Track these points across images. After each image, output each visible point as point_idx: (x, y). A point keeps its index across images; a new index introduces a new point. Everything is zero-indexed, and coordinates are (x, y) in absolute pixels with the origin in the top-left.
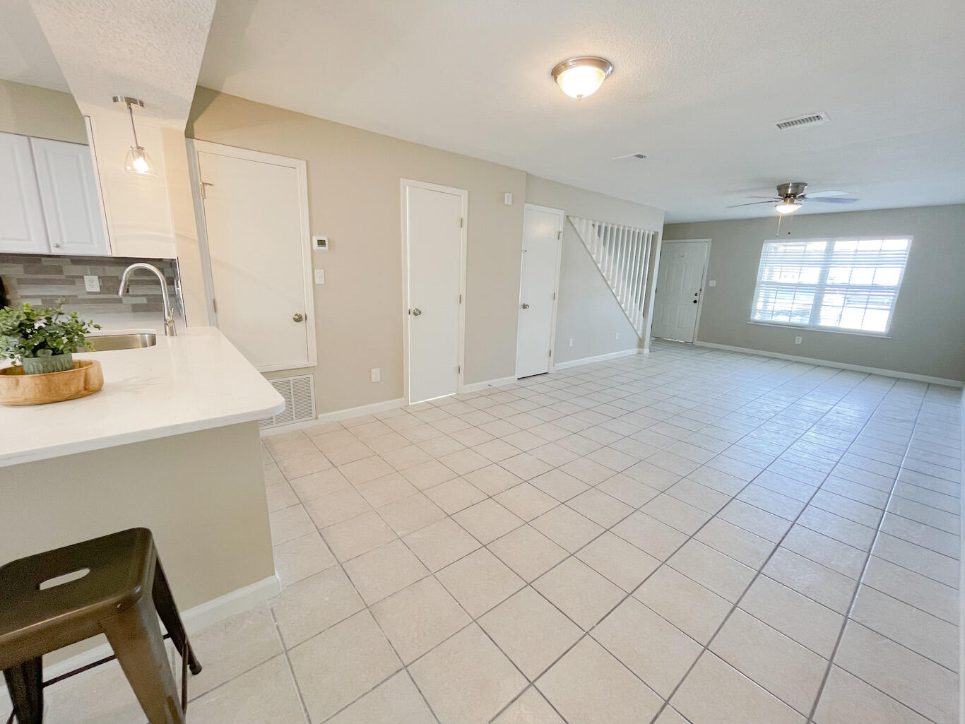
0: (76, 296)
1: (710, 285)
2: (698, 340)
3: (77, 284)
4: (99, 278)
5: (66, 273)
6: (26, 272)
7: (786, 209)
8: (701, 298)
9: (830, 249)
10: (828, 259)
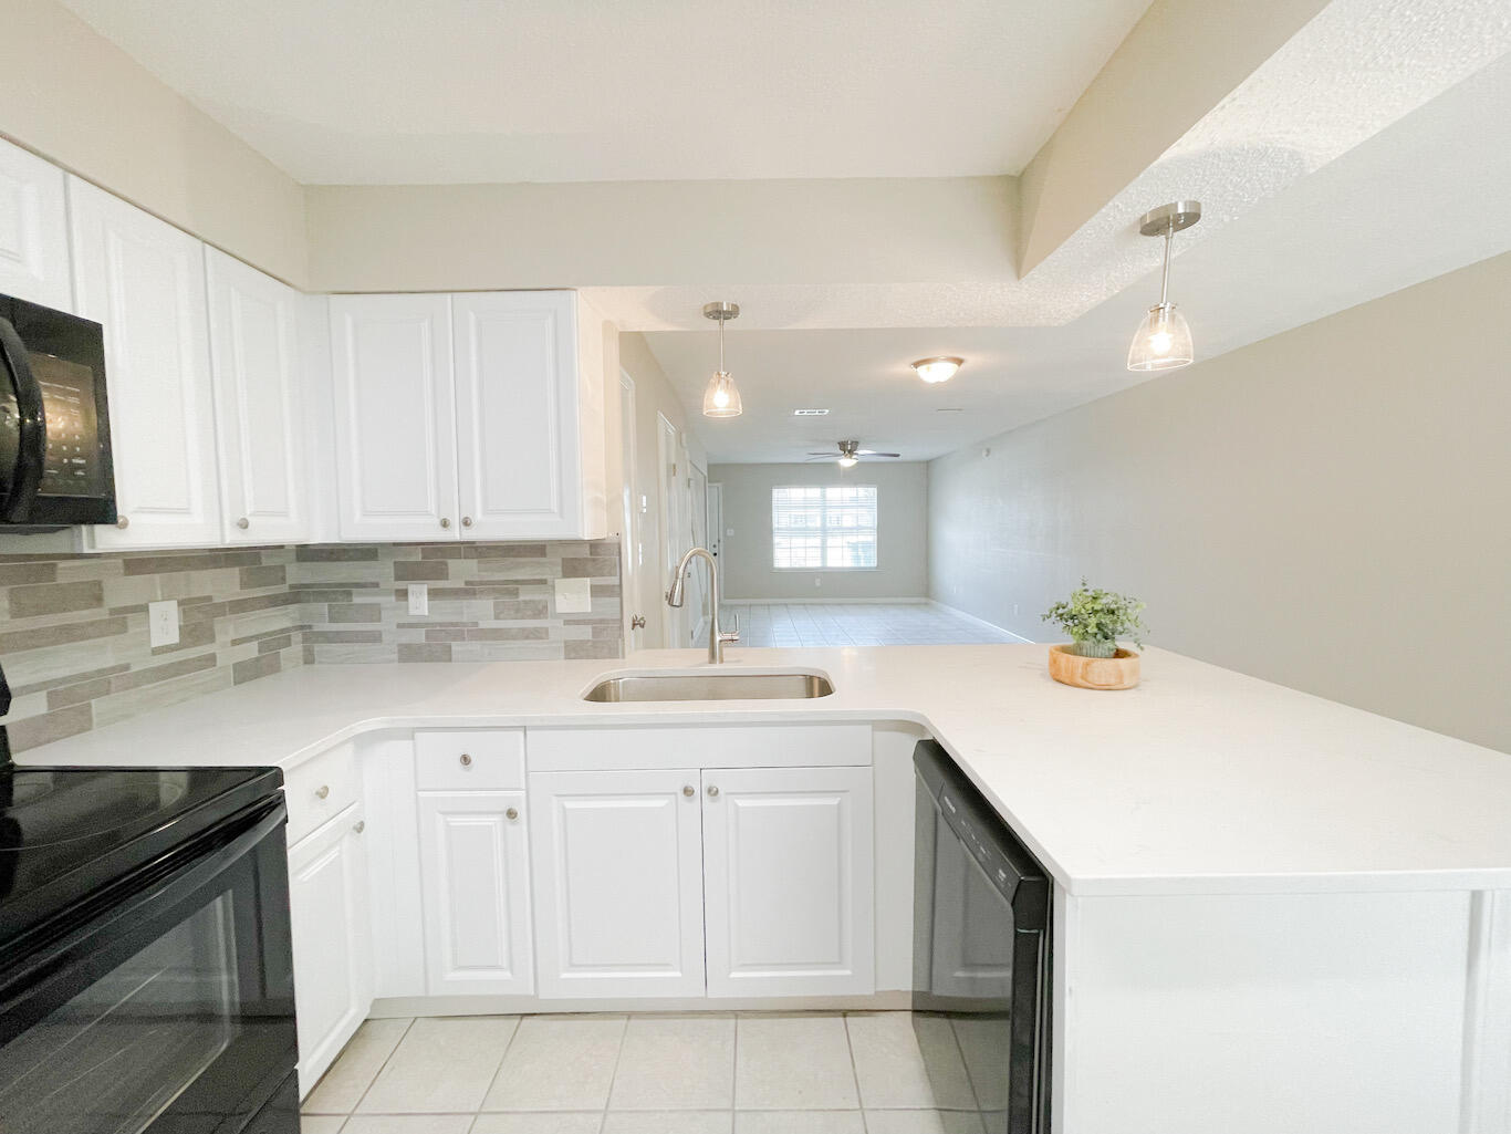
0: (127, 667)
1: (728, 534)
2: (725, 598)
3: (131, 631)
4: (180, 604)
5: (113, 600)
6: (18, 611)
7: (846, 462)
8: (721, 549)
9: (824, 496)
10: (824, 505)
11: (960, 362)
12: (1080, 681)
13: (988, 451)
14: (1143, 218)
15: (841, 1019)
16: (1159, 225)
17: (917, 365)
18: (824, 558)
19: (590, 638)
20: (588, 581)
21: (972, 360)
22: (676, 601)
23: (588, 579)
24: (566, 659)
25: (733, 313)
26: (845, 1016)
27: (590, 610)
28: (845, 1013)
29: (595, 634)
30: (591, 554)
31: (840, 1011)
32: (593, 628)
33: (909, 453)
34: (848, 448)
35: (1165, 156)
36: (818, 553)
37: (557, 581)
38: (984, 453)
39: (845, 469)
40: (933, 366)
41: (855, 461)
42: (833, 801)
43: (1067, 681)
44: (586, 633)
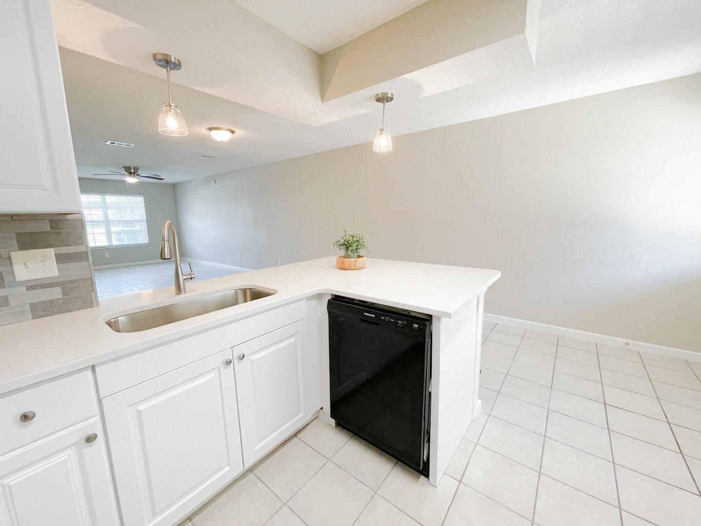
7: (131, 180)
9: (104, 201)
10: (105, 207)
11: (233, 132)
12: (353, 267)
13: (215, 181)
14: (378, 95)
15: (296, 438)
16: (383, 99)
17: (211, 129)
18: (109, 239)
19: (61, 296)
20: (51, 252)
21: (239, 133)
22: (167, 255)
23: (52, 249)
24: (34, 318)
25: (177, 66)
26: (296, 436)
27: (58, 275)
28: (295, 435)
29: (65, 293)
30: (52, 228)
31: (293, 436)
32: (62, 288)
33: (169, 178)
34: (131, 171)
35: (407, 76)
36: (105, 237)
37: (12, 253)
38: (213, 182)
39: (129, 184)
40: (220, 132)
41: (137, 180)
42: (293, 339)
43: (348, 268)
44: (56, 293)
